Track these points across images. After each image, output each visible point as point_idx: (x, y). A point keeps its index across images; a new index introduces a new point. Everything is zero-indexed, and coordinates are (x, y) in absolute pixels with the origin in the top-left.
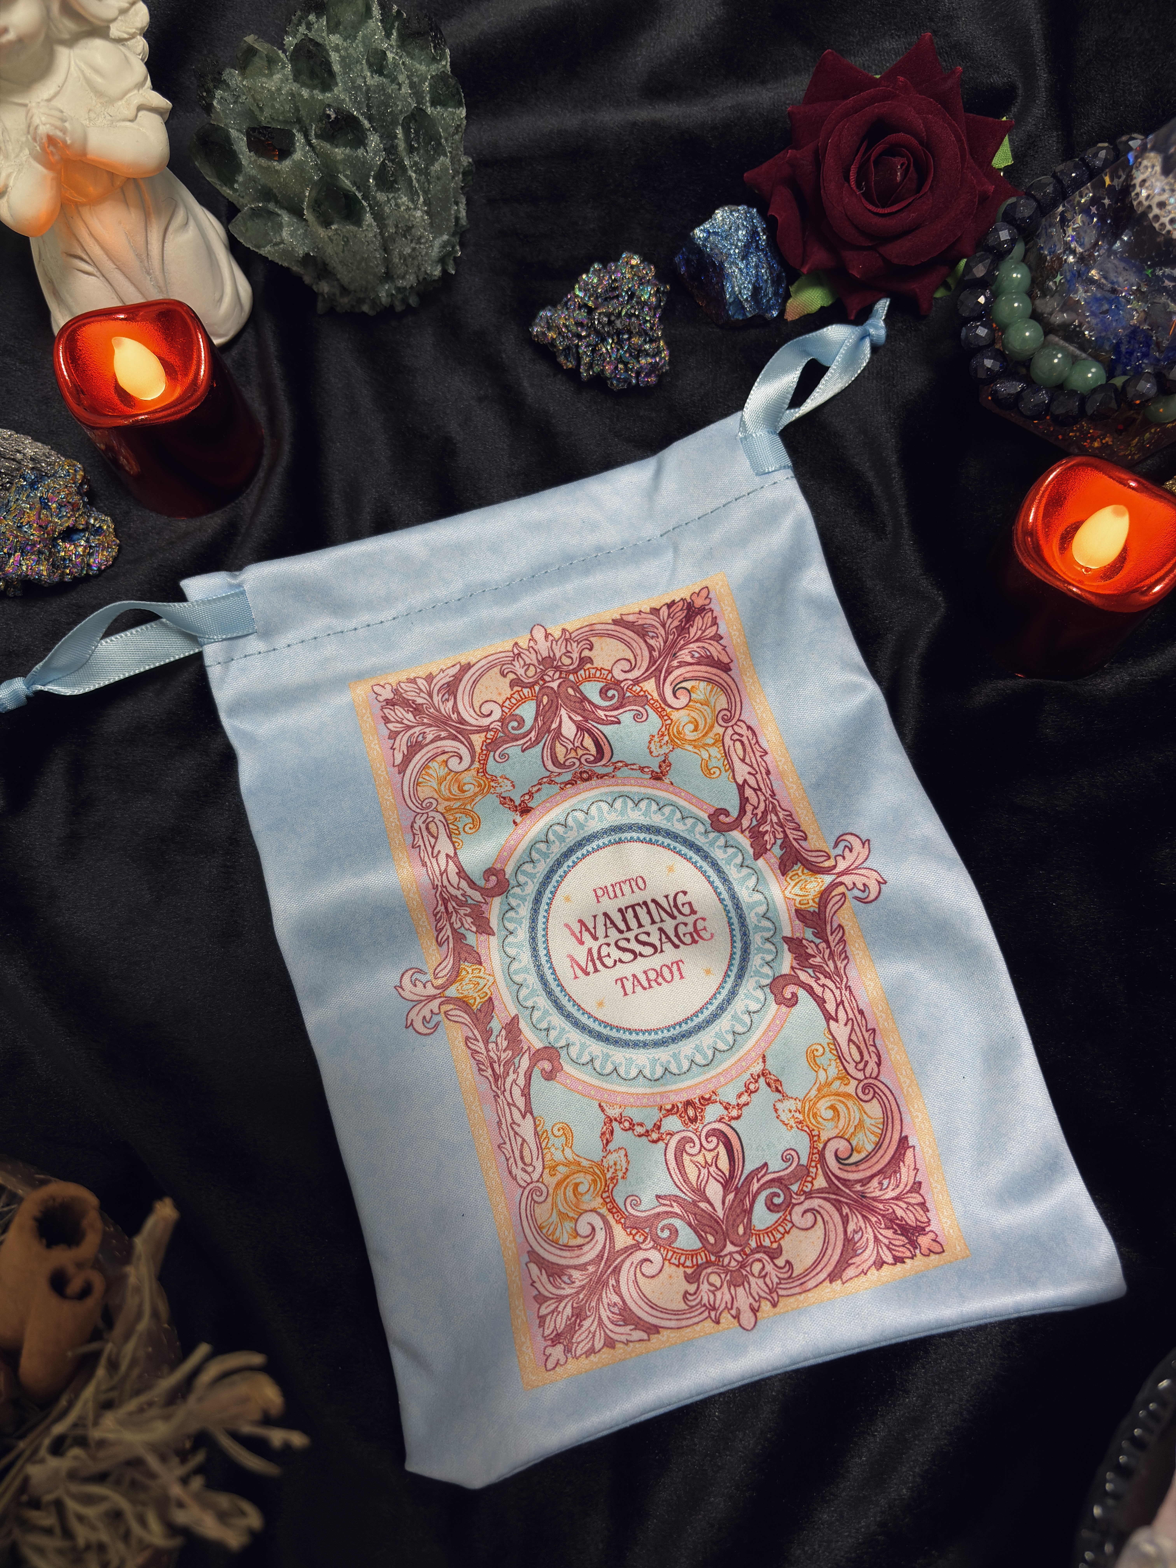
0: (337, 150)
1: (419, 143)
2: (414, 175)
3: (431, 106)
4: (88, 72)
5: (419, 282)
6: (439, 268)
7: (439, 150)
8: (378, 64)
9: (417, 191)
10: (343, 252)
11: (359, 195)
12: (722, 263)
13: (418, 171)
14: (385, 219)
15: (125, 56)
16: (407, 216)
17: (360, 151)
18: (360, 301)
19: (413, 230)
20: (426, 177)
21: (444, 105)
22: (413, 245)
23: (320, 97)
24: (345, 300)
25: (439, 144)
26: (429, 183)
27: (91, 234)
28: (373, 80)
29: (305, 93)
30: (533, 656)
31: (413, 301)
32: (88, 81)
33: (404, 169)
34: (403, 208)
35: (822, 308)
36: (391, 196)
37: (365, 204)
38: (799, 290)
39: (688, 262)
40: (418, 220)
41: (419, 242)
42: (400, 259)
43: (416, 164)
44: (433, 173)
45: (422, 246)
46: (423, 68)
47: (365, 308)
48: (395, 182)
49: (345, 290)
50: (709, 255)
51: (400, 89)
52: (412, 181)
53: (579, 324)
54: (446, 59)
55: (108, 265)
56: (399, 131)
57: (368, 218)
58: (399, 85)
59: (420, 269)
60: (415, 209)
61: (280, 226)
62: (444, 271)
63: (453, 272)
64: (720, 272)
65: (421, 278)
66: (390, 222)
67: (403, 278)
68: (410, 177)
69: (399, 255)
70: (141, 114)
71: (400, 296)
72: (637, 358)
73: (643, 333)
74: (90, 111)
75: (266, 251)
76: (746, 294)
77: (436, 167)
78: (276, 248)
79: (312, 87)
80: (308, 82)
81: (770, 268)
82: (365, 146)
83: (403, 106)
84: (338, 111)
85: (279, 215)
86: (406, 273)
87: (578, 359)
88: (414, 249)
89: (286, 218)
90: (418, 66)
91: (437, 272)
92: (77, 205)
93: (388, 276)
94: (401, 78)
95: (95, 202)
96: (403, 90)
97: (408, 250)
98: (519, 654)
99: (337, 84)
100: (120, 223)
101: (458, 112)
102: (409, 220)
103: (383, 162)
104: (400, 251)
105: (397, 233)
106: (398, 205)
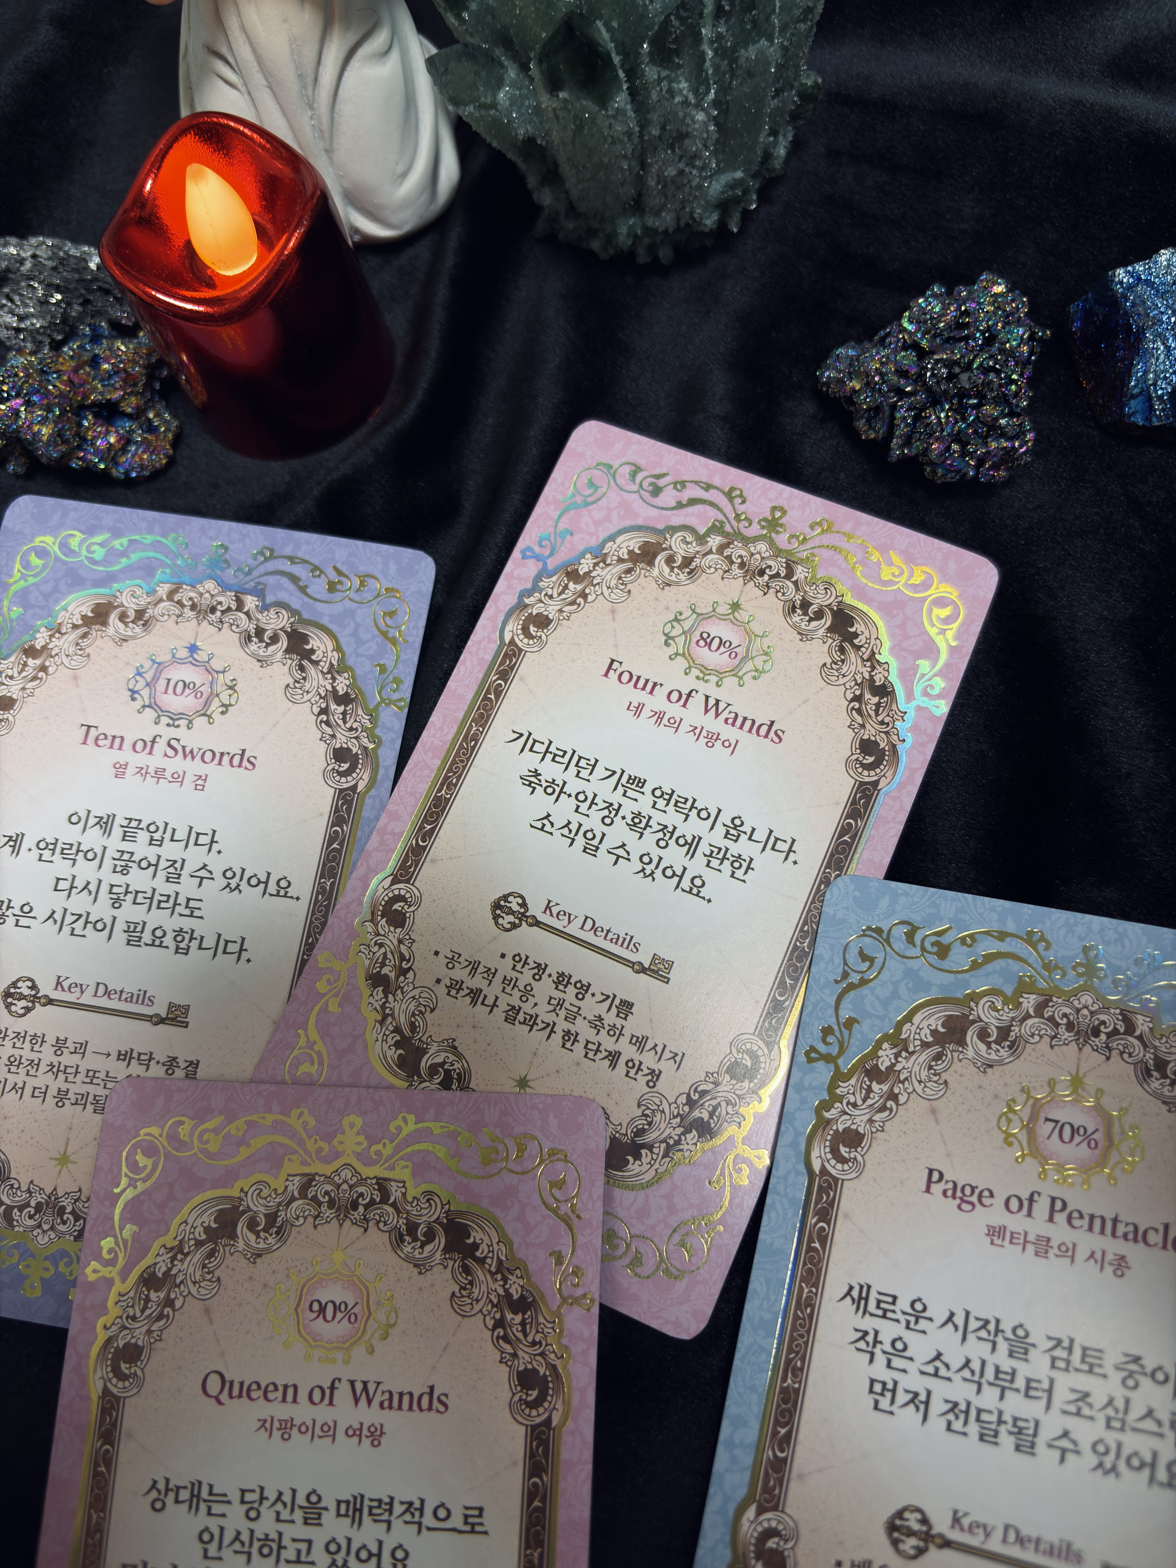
2: (710, 54)
5: (678, 229)
6: (715, 217)
7: (763, 26)
9: (707, 79)
10: (573, 143)
11: (616, 59)
12: (1142, 331)
13: (721, 51)
14: (648, 112)
16: (681, 114)
18: (592, 233)
19: (687, 142)
20: (730, 65)
22: (681, 165)
24: (570, 225)
26: (733, 76)
33: (698, 38)
34: (678, 99)
36: (664, 73)
37: (622, 77)
39: (1088, 315)
40: (697, 126)
41: (692, 164)
42: (658, 183)
43: (719, 37)
44: (742, 61)
45: (694, 172)
47: (596, 245)
48: (677, 52)
49: (572, 210)
50: (1126, 312)
52: (704, 61)
55: (258, 79)
57: (621, 100)
59: (684, 208)
61: (500, 84)
62: (722, 225)
63: (735, 230)
64: (1133, 343)
65: (682, 223)
66: (655, 117)
67: (657, 214)
68: (703, 54)
69: (658, 176)
71: (646, 241)
75: (467, 112)
76: (1161, 389)
77: (751, 52)
78: (484, 114)
85: (502, 66)
86: (663, 207)
87: (891, 427)
88: (681, 173)
89: (512, 73)
91: (710, 221)
97: (671, 172)
100: (285, 21)
102: (683, 120)
103: (668, 18)
104: (660, 169)
105: (660, 137)
106: (671, 93)
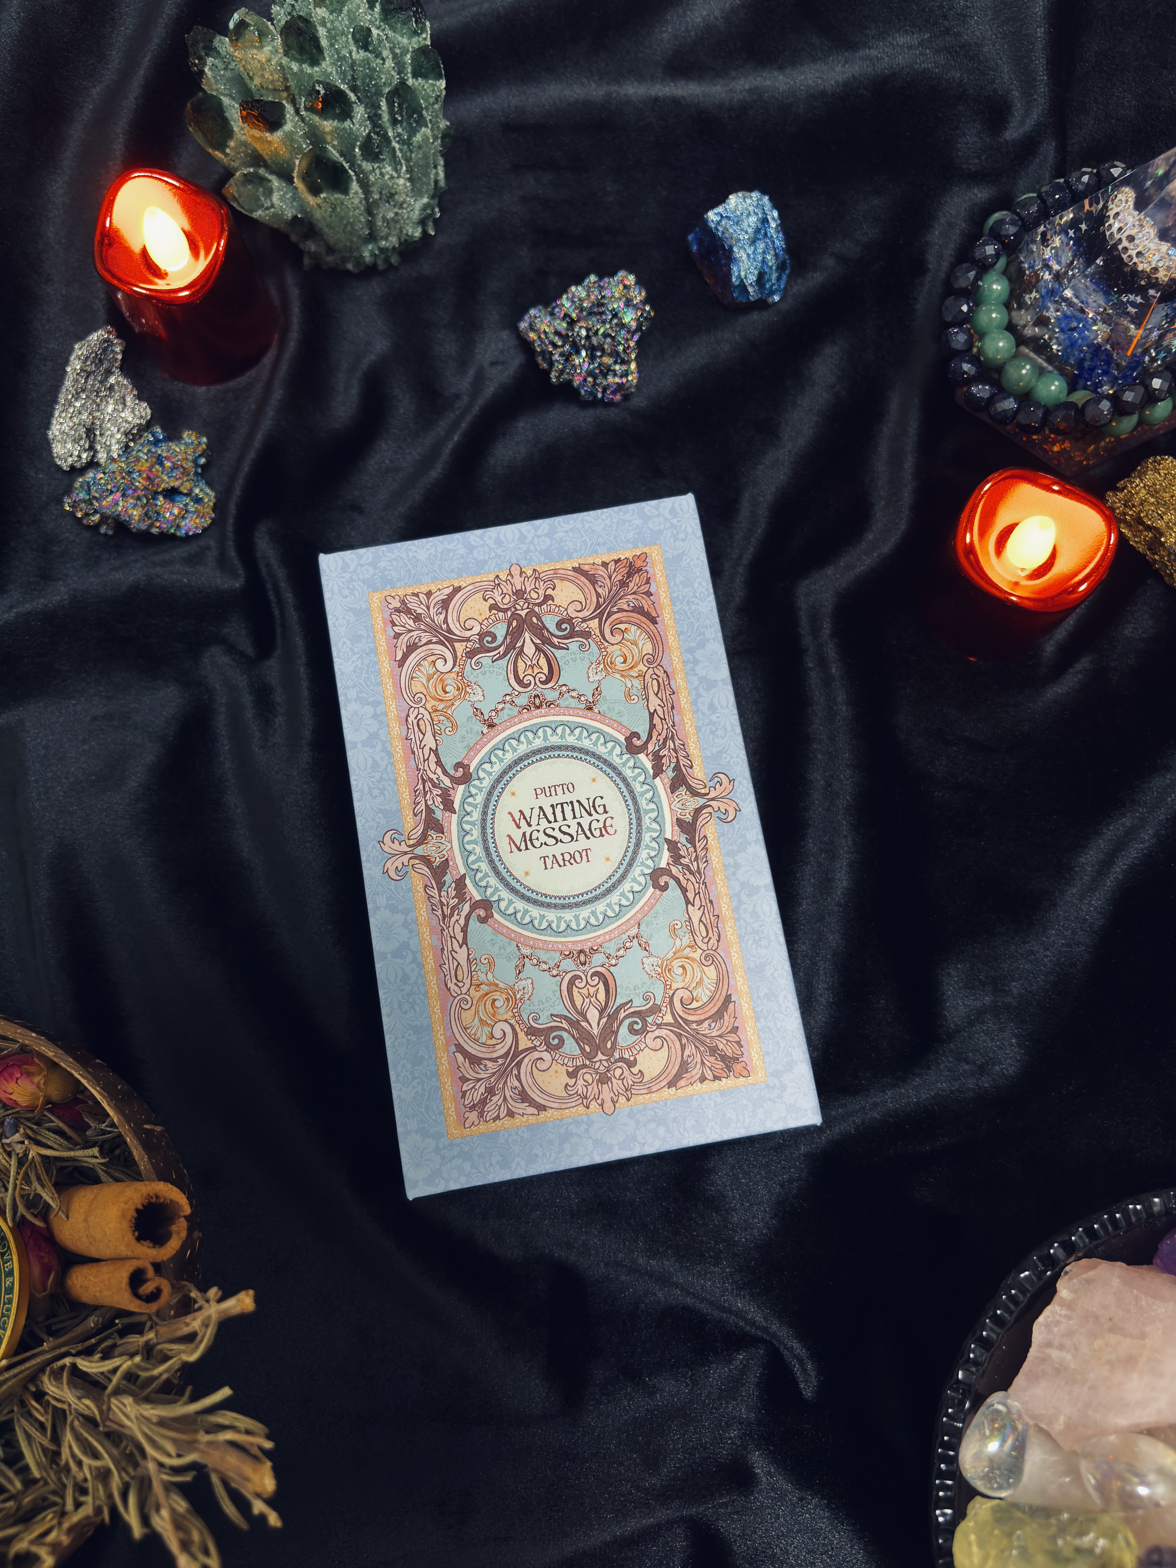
0: (325, 123)
1: (402, 116)
2: (397, 146)
3: (413, 77)
5: (401, 244)
6: (420, 229)
7: (421, 121)
8: (363, 38)
9: (399, 160)
10: (331, 217)
11: (346, 166)
13: (402, 142)
14: (369, 186)
16: (391, 184)
17: (347, 124)
18: (345, 260)
19: (396, 197)
20: (409, 147)
21: (425, 77)
22: (396, 210)
23: (309, 71)
24: (330, 259)
25: (421, 116)
26: (412, 152)
28: (359, 55)
29: (295, 66)
31: (395, 260)
33: (387, 140)
34: (387, 177)
36: (376, 166)
37: (352, 173)
40: (401, 187)
41: (401, 206)
42: (384, 222)
43: (399, 135)
44: (415, 144)
45: (404, 211)
46: (405, 41)
47: (350, 266)
48: (380, 153)
49: (330, 250)
51: (384, 64)
52: (395, 151)
54: (427, 32)
56: (383, 104)
57: (355, 186)
58: (383, 59)
59: (401, 232)
60: (398, 177)
61: (271, 191)
62: (425, 233)
63: (433, 233)
65: (402, 240)
66: (374, 189)
67: (386, 239)
68: (394, 147)
71: (383, 256)
75: (257, 214)
77: (418, 138)
78: (267, 212)
79: (301, 62)
80: (297, 56)
82: (351, 118)
83: (387, 79)
84: (326, 86)
85: (269, 181)
86: (389, 235)
88: (396, 214)
89: (275, 182)
90: (400, 38)
91: (418, 233)
93: (372, 237)
94: (385, 53)
96: (387, 65)
97: (391, 215)
99: (324, 59)
101: (438, 83)
102: (392, 187)
103: (368, 134)
104: (383, 215)
105: (380, 199)
106: (382, 175)
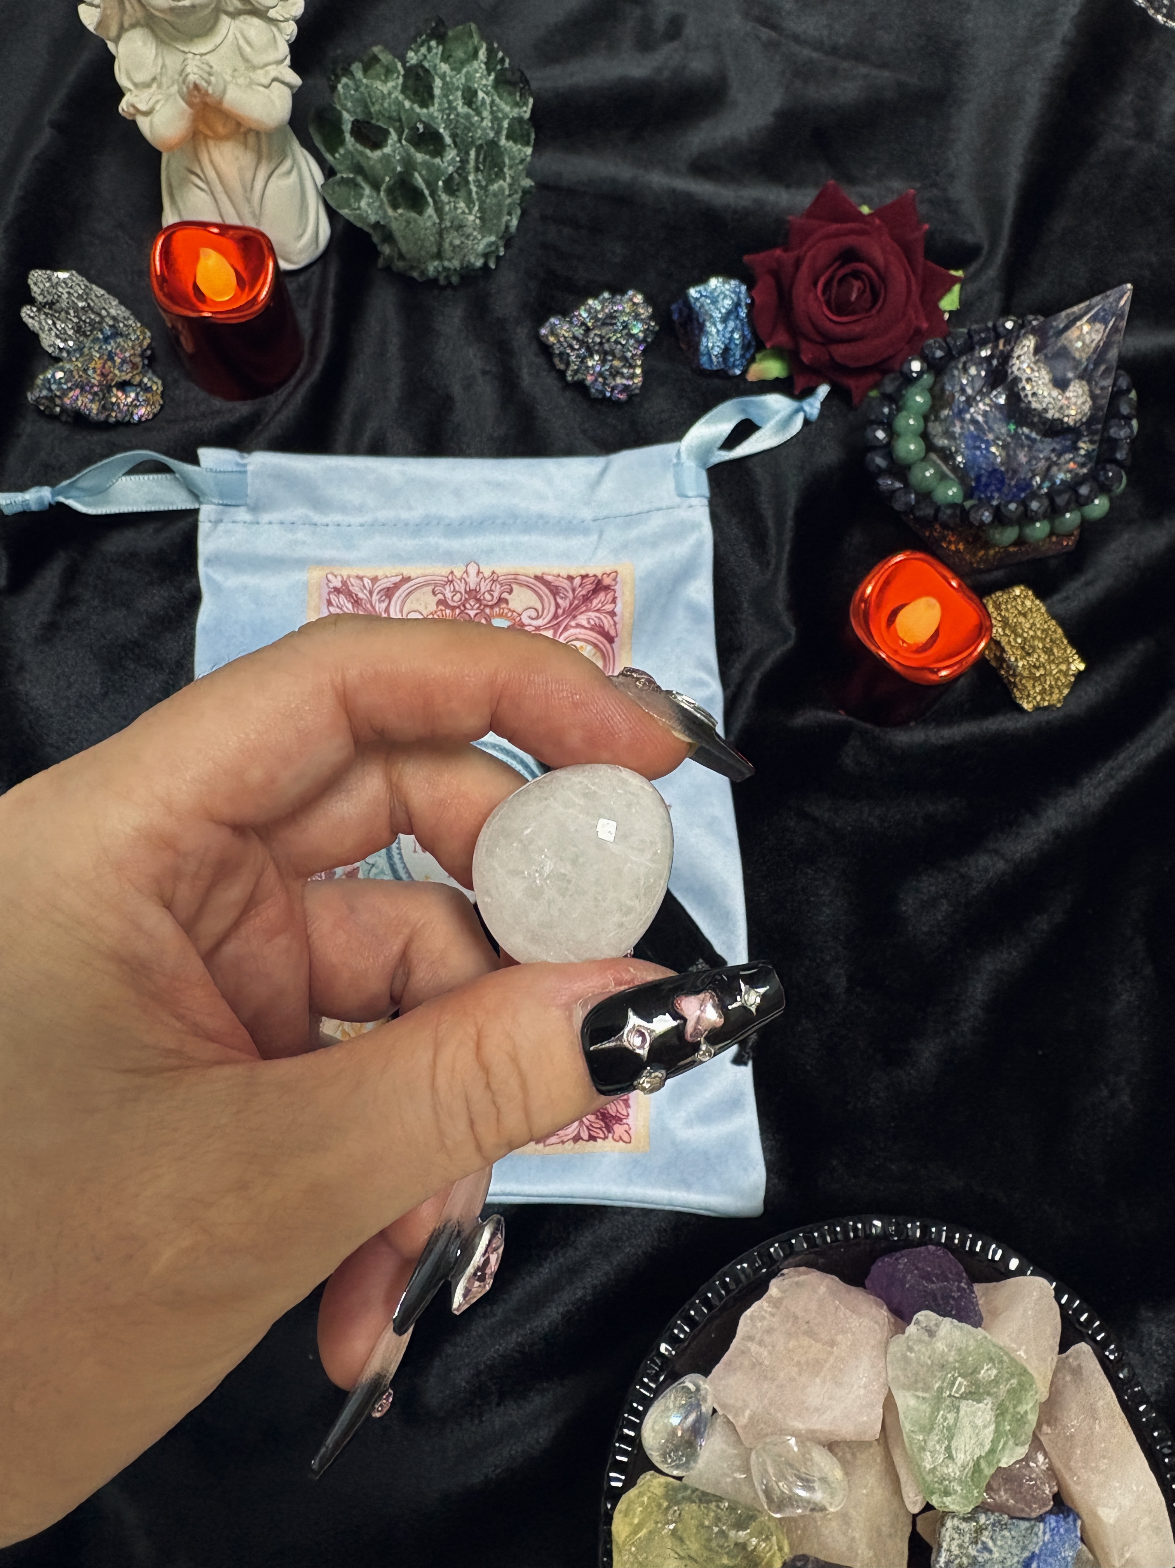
0: (419, 154)
1: (484, 166)
2: (474, 189)
3: (505, 139)
4: (242, 42)
5: (462, 268)
6: (482, 261)
7: (500, 175)
8: (470, 97)
9: (474, 201)
10: (405, 230)
11: (427, 192)
13: (479, 186)
14: (444, 216)
15: (274, 36)
16: (462, 218)
17: (438, 160)
18: (412, 268)
19: (465, 229)
20: (485, 193)
21: (516, 142)
23: (418, 110)
24: (400, 264)
25: (501, 170)
26: (486, 198)
27: (211, 162)
28: (462, 109)
29: (408, 104)
30: (463, 586)
31: (455, 280)
32: (239, 48)
33: (467, 182)
34: (459, 211)
35: (777, 379)
36: (452, 200)
37: (430, 200)
38: (763, 359)
39: (679, 313)
40: (470, 222)
41: (468, 237)
42: (450, 246)
43: (478, 181)
44: (491, 191)
45: (470, 242)
46: (507, 108)
47: (415, 274)
48: (458, 190)
49: (401, 256)
50: (696, 312)
51: (482, 122)
52: (472, 193)
53: (575, 338)
54: (528, 106)
55: (218, 188)
56: (473, 153)
57: (430, 211)
58: (483, 118)
59: (465, 258)
61: (360, 196)
62: (486, 264)
63: (493, 266)
64: (701, 327)
65: (464, 265)
66: (447, 217)
67: (450, 260)
68: (471, 189)
70: (275, 84)
71: (444, 274)
72: (614, 377)
73: (624, 359)
74: (235, 70)
75: (345, 212)
76: (716, 351)
77: (495, 187)
79: (413, 102)
80: (412, 97)
81: (743, 336)
82: (442, 157)
83: (482, 134)
84: (426, 126)
85: (362, 188)
86: (453, 258)
87: (568, 364)
88: (462, 243)
89: (367, 191)
90: (503, 106)
91: (479, 263)
92: (206, 137)
94: (486, 113)
95: (220, 138)
96: (485, 123)
97: (457, 242)
98: (452, 582)
99: (434, 105)
100: (237, 159)
101: (525, 149)
102: (463, 220)
103: (452, 174)
104: (451, 241)
105: (451, 227)
106: (456, 208)
